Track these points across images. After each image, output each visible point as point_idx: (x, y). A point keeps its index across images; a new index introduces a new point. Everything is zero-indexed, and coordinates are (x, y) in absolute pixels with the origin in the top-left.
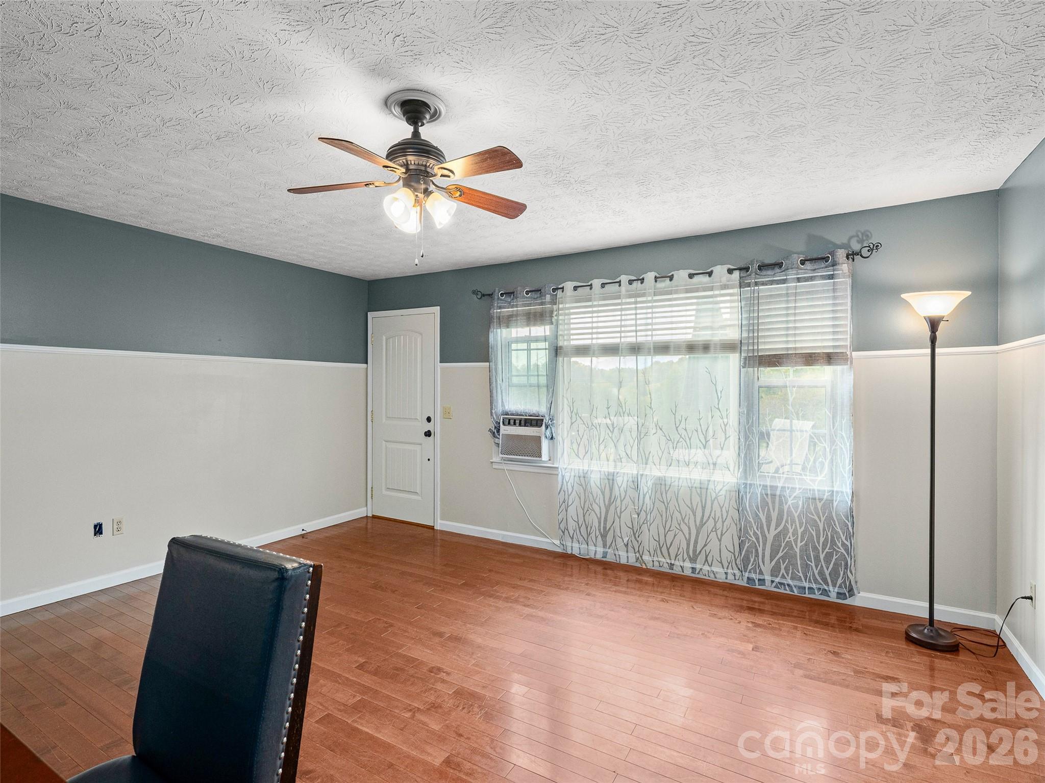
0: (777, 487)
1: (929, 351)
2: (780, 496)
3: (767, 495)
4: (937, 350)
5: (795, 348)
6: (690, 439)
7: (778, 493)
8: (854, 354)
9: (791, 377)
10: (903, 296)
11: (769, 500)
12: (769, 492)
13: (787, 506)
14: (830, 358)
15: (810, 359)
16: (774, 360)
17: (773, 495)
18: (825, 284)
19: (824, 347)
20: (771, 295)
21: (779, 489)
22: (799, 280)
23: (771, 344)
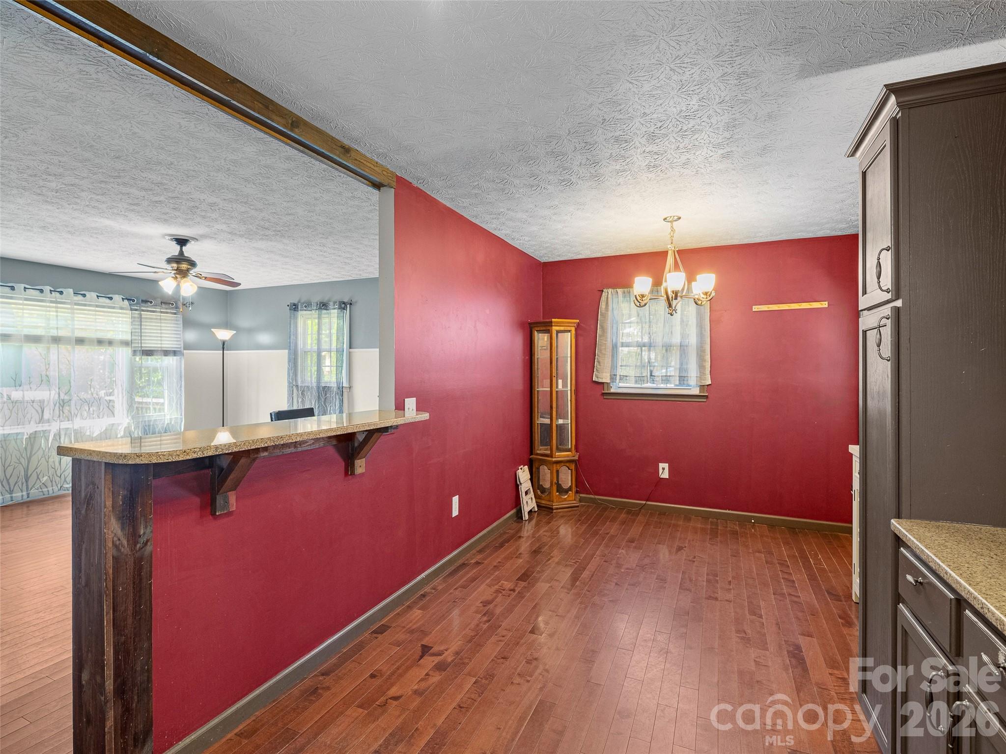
0: (151, 421)
1: (222, 352)
2: (153, 425)
3: (146, 426)
4: (225, 351)
5: (161, 347)
6: (100, 400)
7: (152, 423)
8: (184, 351)
9: (149, 362)
10: (212, 330)
11: (147, 428)
12: (147, 424)
13: (158, 429)
14: (175, 353)
15: (166, 353)
16: (148, 353)
17: (149, 426)
18: (172, 317)
19: (172, 348)
20: (147, 318)
21: (153, 421)
22: (161, 312)
23: (149, 344)
